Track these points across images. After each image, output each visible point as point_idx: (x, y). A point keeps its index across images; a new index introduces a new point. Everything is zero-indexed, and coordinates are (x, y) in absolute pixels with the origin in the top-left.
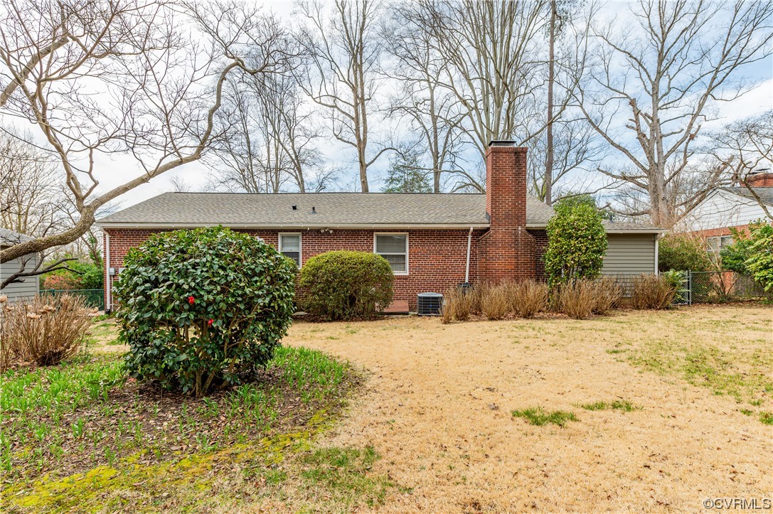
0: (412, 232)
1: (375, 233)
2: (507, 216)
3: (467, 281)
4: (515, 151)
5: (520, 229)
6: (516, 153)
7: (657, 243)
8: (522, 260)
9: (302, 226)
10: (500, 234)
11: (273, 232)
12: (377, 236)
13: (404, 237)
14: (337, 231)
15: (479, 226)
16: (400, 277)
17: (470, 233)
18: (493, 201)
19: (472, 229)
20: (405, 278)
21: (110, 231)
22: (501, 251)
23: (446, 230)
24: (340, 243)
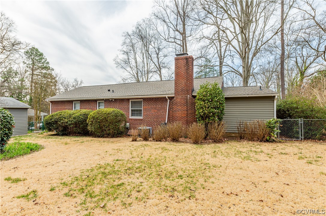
0: (145, 99)
1: (130, 100)
2: (182, 90)
3: (166, 122)
4: (186, 58)
5: (189, 96)
6: (186, 59)
7: (275, 102)
8: (190, 112)
9: (102, 98)
10: (179, 99)
11: (95, 101)
12: (131, 102)
13: (141, 101)
14: (116, 100)
15: (170, 96)
16: (139, 120)
17: (168, 99)
18: (176, 83)
19: (167, 97)
20: (141, 120)
21: (51, 102)
22: (179, 108)
23: (158, 98)
24: (117, 104)
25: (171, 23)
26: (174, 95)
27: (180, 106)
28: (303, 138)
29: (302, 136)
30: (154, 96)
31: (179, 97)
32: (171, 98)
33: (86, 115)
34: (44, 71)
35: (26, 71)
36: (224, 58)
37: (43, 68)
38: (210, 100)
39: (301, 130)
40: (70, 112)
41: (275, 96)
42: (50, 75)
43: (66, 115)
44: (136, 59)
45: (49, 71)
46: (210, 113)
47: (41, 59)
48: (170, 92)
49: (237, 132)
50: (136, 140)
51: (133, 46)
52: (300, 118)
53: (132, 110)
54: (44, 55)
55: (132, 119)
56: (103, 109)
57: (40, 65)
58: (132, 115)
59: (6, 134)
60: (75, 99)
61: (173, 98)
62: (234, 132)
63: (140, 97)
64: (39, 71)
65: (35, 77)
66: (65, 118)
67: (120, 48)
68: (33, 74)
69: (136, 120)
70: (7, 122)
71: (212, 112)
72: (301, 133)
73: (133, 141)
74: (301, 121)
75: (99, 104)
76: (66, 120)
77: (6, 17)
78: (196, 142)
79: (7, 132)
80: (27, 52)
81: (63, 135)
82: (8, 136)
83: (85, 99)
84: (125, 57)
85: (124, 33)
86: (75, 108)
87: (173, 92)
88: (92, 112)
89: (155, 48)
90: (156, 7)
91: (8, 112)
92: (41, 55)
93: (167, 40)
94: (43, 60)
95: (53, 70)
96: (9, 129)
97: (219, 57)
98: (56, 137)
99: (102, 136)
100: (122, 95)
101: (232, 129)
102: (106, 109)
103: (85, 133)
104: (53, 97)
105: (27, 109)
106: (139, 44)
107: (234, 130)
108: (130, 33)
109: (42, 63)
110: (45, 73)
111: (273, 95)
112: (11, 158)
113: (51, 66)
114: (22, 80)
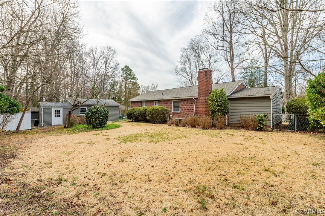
0: (181, 100)
2: (203, 94)
3: (194, 115)
5: (207, 97)
6: (205, 72)
8: (208, 108)
9: (156, 99)
10: (201, 100)
11: (153, 101)
12: (174, 101)
13: (179, 101)
14: (164, 100)
15: (195, 97)
16: (178, 113)
17: (194, 99)
18: (199, 89)
19: (194, 98)
20: (179, 113)
21: (131, 102)
22: (201, 105)
23: (189, 99)
24: (165, 104)
25: (219, 35)
26: (198, 97)
27: (202, 104)
28: (296, 129)
29: (295, 128)
30: (186, 98)
31: (201, 98)
32: (196, 99)
33: (146, 110)
34: (132, 81)
35: (123, 81)
36: (269, 58)
37: (132, 78)
38: (216, 101)
39: (295, 123)
40: (139, 108)
41: (270, 96)
42: (136, 83)
43: (136, 110)
44: (191, 67)
45: (135, 80)
46: (215, 109)
47: (131, 72)
48: (195, 95)
49: (239, 123)
50: (170, 126)
51: (188, 57)
52: (293, 113)
53: (174, 107)
54: (132, 70)
55: (173, 113)
56: (157, 106)
57: (130, 77)
58: (174, 110)
59: (106, 119)
60: (142, 100)
61: (197, 98)
62: (237, 123)
63: (177, 98)
64: (130, 81)
65: (127, 85)
66: (136, 112)
67: (179, 60)
68: (126, 83)
69: (176, 113)
70: (106, 113)
71: (217, 109)
72: (295, 126)
73: (169, 126)
74: (294, 116)
75: (155, 103)
76: (136, 113)
77: (112, 49)
78: (204, 128)
79: (106, 118)
80: (123, 69)
81: (135, 121)
82: (107, 120)
83: (147, 100)
84: (183, 66)
85: (181, 49)
86: (143, 106)
87: (197, 95)
88: (149, 108)
89: (207, 56)
90: (206, 24)
91: (107, 109)
92: (131, 70)
93: (217, 49)
94: (132, 73)
95: (137, 79)
96: (107, 117)
97: (264, 58)
98: (131, 122)
99: (154, 123)
100: (168, 97)
101: (235, 121)
102: (160, 107)
103: (146, 121)
104: (132, 99)
105: (119, 106)
106: (193, 56)
107: (237, 121)
108: (186, 47)
109: (131, 75)
110: (133, 82)
111: (268, 96)
112: (107, 129)
113: (136, 76)
114: (121, 87)
